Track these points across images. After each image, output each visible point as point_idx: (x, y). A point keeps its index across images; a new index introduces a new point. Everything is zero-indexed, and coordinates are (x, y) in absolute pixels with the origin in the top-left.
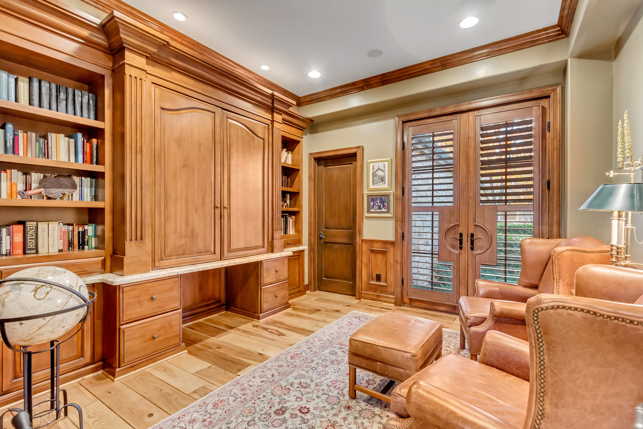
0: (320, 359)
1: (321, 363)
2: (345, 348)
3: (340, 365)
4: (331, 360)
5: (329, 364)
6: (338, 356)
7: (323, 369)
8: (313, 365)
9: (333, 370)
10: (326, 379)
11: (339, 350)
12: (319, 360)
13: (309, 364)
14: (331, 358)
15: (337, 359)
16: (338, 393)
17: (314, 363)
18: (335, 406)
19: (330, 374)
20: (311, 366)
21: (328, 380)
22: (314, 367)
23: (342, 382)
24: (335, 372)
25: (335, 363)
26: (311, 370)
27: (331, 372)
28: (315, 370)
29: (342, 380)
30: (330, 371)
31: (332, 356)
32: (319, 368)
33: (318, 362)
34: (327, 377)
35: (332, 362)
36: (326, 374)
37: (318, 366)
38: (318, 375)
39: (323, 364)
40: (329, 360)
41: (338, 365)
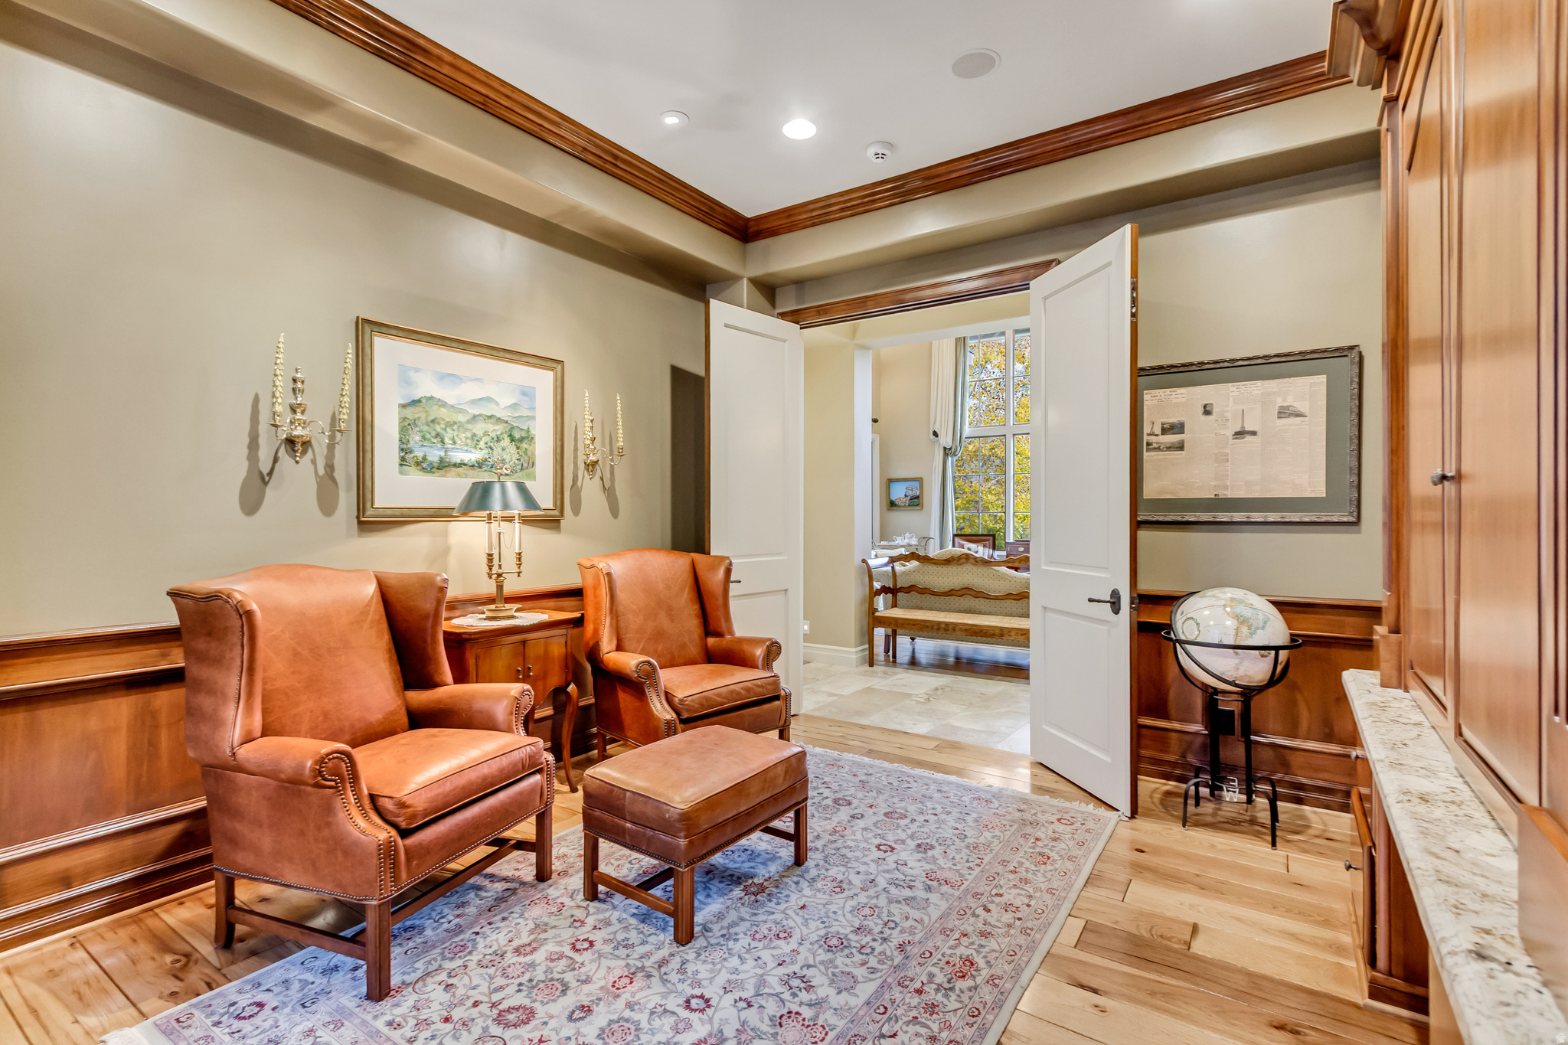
0: (880, 954)
1: (874, 940)
2: (801, 1004)
3: (822, 932)
4: (846, 951)
5: (852, 937)
6: (827, 969)
7: (866, 923)
8: (897, 938)
9: (841, 918)
10: (855, 897)
11: (822, 992)
12: (883, 953)
13: (910, 938)
14: (848, 961)
15: (830, 955)
16: (827, 870)
17: (895, 942)
18: (834, 852)
19: (848, 908)
20: (901, 932)
21: (851, 893)
22: (893, 928)
23: (819, 891)
24: (835, 913)
25: (834, 942)
26: (897, 919)
27: (844, 916)
28: (886, 919)
29: (818, 894)
30: (849, 916)
31: (847, 969)
32: (876, 924)
33: (885, 946)
34: (853, 903)
35: (843, 944)
36: (856, 910)
37: (882, 932)
38: (876, 906)
39: (869, 938)
40: (854, 951)
41: (827, 934)
